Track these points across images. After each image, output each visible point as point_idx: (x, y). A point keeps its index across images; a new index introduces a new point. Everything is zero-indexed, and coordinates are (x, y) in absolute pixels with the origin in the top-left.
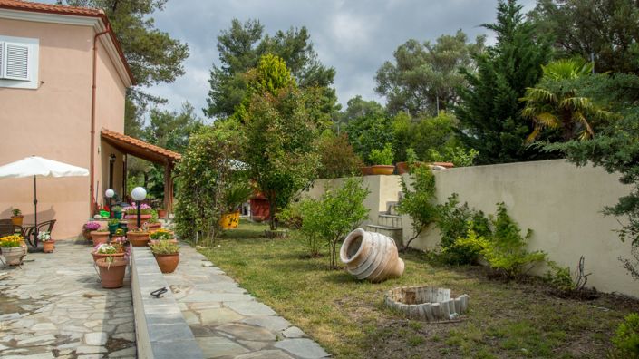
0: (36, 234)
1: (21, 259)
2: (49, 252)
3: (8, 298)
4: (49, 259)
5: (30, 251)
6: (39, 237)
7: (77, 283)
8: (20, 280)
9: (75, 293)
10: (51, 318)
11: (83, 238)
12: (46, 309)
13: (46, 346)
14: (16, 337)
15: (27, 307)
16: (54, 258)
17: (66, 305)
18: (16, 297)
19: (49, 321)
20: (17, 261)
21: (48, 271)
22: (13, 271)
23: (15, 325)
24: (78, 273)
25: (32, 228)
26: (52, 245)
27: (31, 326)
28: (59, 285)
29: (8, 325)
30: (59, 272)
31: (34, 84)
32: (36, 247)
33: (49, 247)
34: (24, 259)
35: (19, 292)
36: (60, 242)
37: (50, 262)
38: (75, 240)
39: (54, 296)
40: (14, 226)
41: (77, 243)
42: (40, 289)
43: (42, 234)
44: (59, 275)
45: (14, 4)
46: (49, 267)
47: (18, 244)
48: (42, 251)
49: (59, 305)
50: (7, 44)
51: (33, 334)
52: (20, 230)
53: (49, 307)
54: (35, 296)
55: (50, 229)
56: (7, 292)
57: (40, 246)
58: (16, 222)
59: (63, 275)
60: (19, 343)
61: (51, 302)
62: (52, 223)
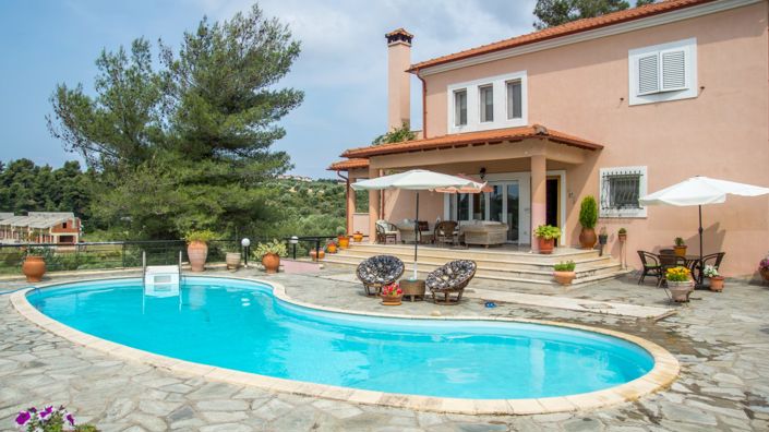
0: (701, 269)
1: (688, 296)
2: (717, 291)
3: (680, 337)
4: (718, 299)
5: (696, 288)
6: (705, 271)
7: (762, 334)
8: (690, 319)
9: (760, 345)
10: (736, 371)
11: (760, 278)
12: (727, 358)
13: (735, 402)
14: (699, 383)
15: (703, 351)
16: (725, 299)
17: (751, 358)
18: (689, 338)
19: (734, 374)
20: (683, 297)
21: (720, 313)
22: (679, 308)
23: (693, 369)
24: (761, 322)
25: (697, 261)
26: (722, 283)
27: (712, 374)
28: (738, 332)
29: (687, 367)
30: (733, 316)
31: (693, 92)
32: (703, 283)
33: (718, 285)
34: (690, 296)
35: (691, 332)
36: (729, 279)
37: (721, 303)
38: (749, 279)
39: (734, 344)
40: (677, 258)
41: (752, 283)
42: (715, 333)
43: (709, 268)
44: (734, 320)
45: (675, 4)
46: (720, 309)
47: (685, 279)
48: (708, 288)
49: (742, 357)
50: (662, 52)
51: (716, 383)
52: (682, 262)
53: (730, 356)
54: (711, 341)
55: (717, 264)
56: (678, 330)
57: (705, 282)
58: (679, 252)
59: (739, 320)
60: (703, 390)
61: (731, 351)
62: (720, 257)
